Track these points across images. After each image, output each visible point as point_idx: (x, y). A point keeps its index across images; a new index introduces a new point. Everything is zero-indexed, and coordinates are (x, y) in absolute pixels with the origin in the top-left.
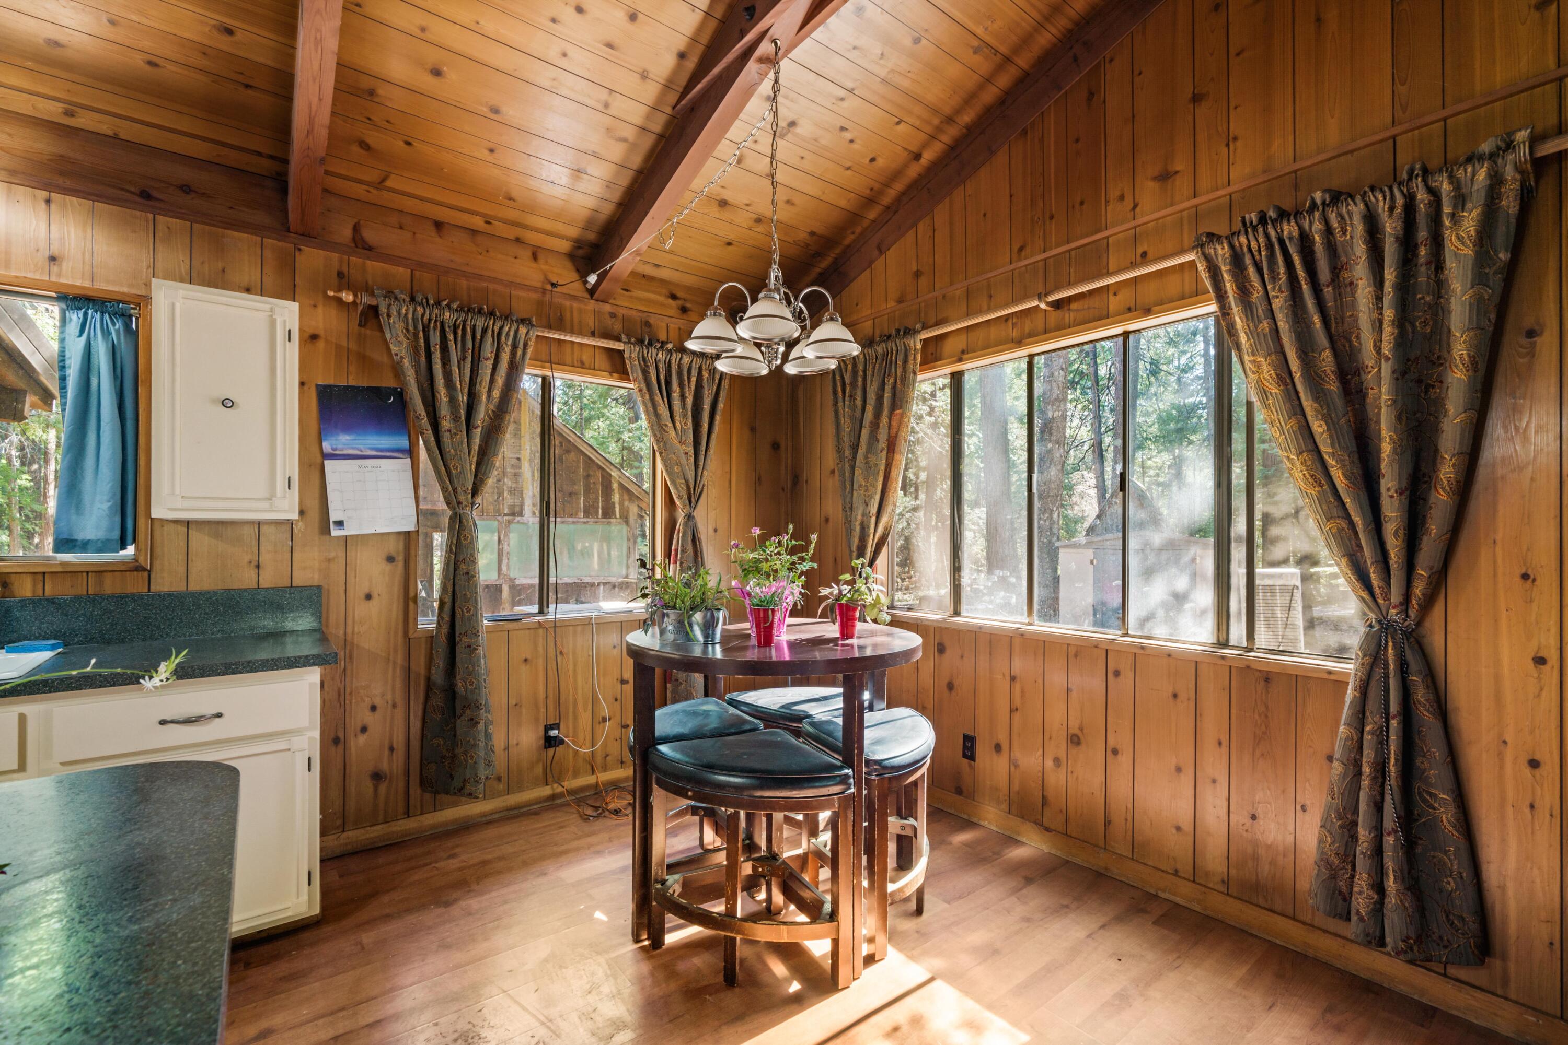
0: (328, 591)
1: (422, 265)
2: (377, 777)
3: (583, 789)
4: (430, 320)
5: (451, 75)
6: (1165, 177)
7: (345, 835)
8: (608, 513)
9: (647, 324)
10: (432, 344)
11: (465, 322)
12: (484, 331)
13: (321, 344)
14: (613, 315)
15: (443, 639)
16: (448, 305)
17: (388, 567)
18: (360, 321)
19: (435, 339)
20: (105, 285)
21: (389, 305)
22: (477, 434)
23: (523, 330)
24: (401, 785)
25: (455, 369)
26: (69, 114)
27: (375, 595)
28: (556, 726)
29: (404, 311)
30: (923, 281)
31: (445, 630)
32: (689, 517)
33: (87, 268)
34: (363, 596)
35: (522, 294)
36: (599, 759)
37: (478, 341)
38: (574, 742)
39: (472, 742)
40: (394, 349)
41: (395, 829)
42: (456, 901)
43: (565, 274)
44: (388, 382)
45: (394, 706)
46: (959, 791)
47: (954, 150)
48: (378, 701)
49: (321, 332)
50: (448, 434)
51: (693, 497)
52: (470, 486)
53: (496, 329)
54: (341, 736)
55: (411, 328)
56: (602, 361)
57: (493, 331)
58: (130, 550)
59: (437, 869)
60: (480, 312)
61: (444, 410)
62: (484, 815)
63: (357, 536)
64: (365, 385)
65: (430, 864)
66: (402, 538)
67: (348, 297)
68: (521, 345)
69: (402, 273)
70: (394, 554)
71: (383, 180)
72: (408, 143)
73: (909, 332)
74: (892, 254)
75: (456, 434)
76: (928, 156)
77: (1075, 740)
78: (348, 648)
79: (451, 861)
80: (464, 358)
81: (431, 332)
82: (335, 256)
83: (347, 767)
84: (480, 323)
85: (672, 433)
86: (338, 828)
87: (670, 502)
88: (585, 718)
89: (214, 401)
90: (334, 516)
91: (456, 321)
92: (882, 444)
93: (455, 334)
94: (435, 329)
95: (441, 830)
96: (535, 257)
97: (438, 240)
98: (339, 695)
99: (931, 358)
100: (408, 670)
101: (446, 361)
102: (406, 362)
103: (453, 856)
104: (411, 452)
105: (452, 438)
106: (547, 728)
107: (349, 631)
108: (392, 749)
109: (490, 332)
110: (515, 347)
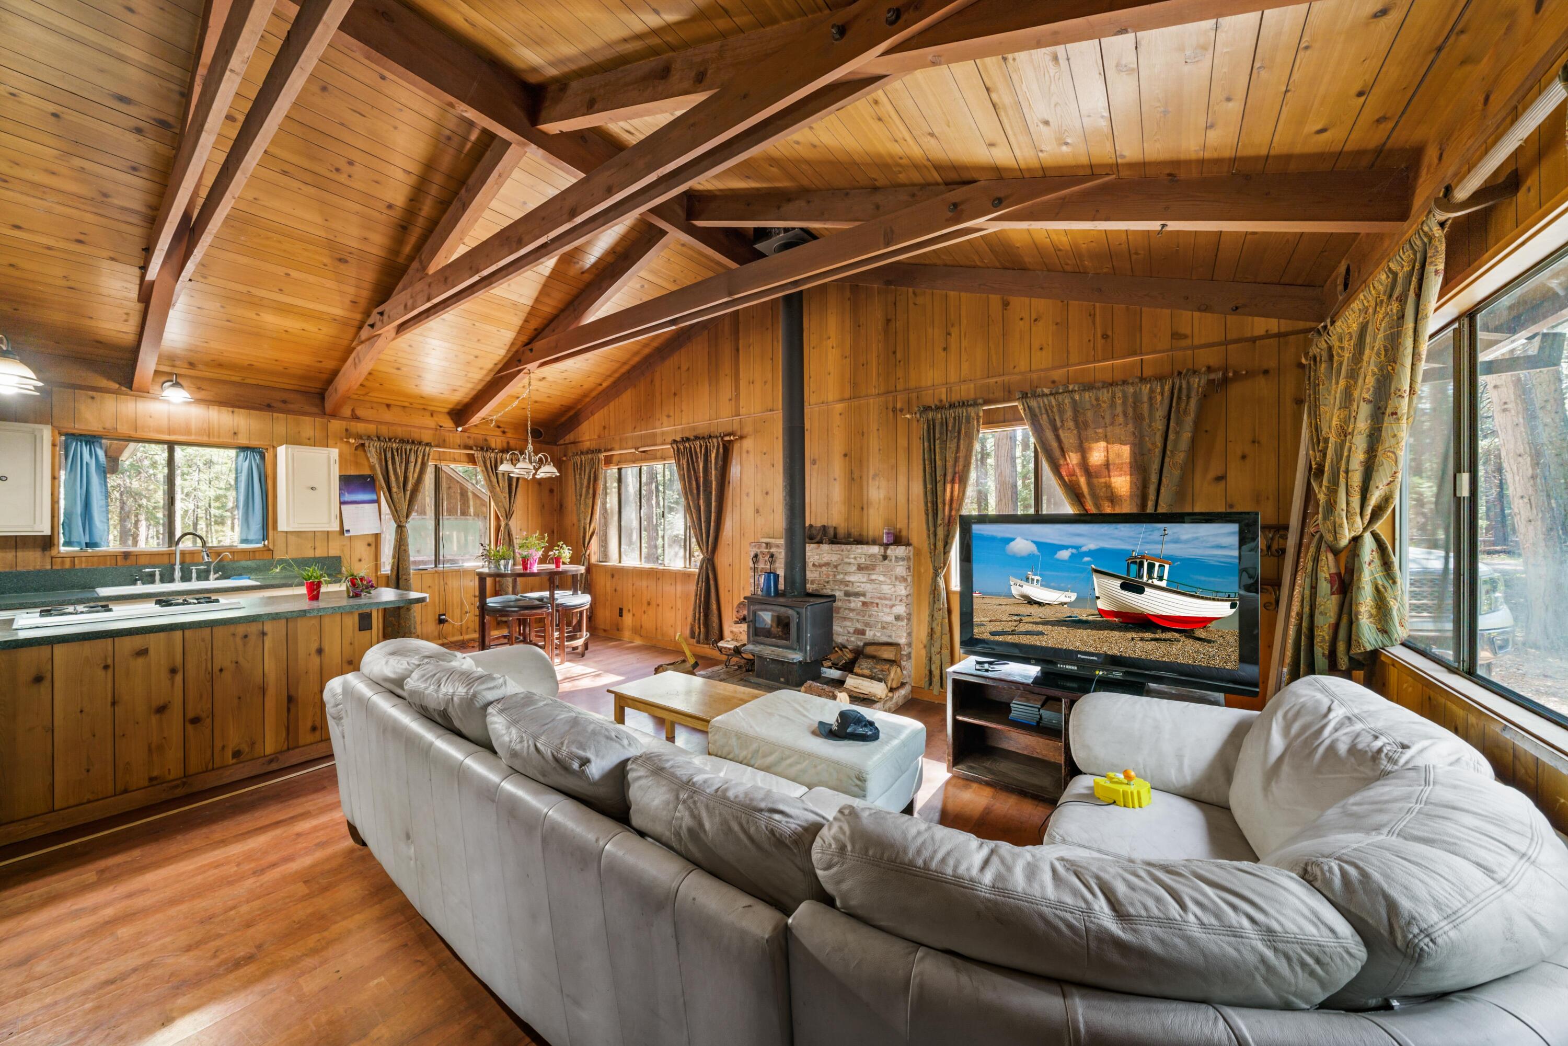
0: (343, 557)
1: (381, 423)
3: (457, 642)
4: (386, 448)
5: (404, 369)
6: (668, 416)
8: (464, 513)
9: (486, 440)
10: (388, 457)
11: (401, 447)
12: (410, 450)
13: (345, 461)
14: (469, 437)
15: (394, 577)
16: (394, 441)
17: (368, 548)
18: (356, 449)
19: (389, 455)
20: (254, 443)
21: (369, 443)
22: (408, 493)
23: (427, 449)
25: (398, 467)
26: (243, 380)
27: (363, 559)
28: (444, 615)
29: (375, 445)
30: (606, 431)
31: (395, 573)
32: (507, 525)
33: (248, 436)
34: (358, 559)
35: (426, 431)
36: (464, 629)
37: (408, 455)
38: (453, 619)
40: (371, 460)
43: (448, 423)
44: (367, 472)
46: (618, 630)
47: (615, 384)
50: (395, 494)
51: (509, 515)
52: (405, 514)
53: (416, 449)
55: (378, 451)
56: (464, 458)
57: (414, 450)
58: (266, 543)
60: (408, 442)
61: (393, 484)
63: (355, 536)
64: (359, 474)
66: (373, 536)
67: (352, 441)
68: (427, 455)
69: (373, 428)
70: (369, 542)
71: (367, 394)
73: (600, 451)
74: (596, 416)
75: (399, 494)
76: (605, 385)
77: (649, 604)
80: (402, 462)
81: (387, 452)
82: (344, 423)
84: (409, 447)
85: (498, 489)
87: (497, 518)
88: (457, 612)
89: (308, 488)
90: (345, 528)
91: (398, 447)
92: (591, 495)
93: (398, 453)
94: (389, 451)
96: (432, 415)
97: (388, 412)
99: (608, 461)
101: (394, 464)
102: (377, 466)
104: (377, 501)
105: (397, 495)
106: (440, 615)
110: (424, 456)
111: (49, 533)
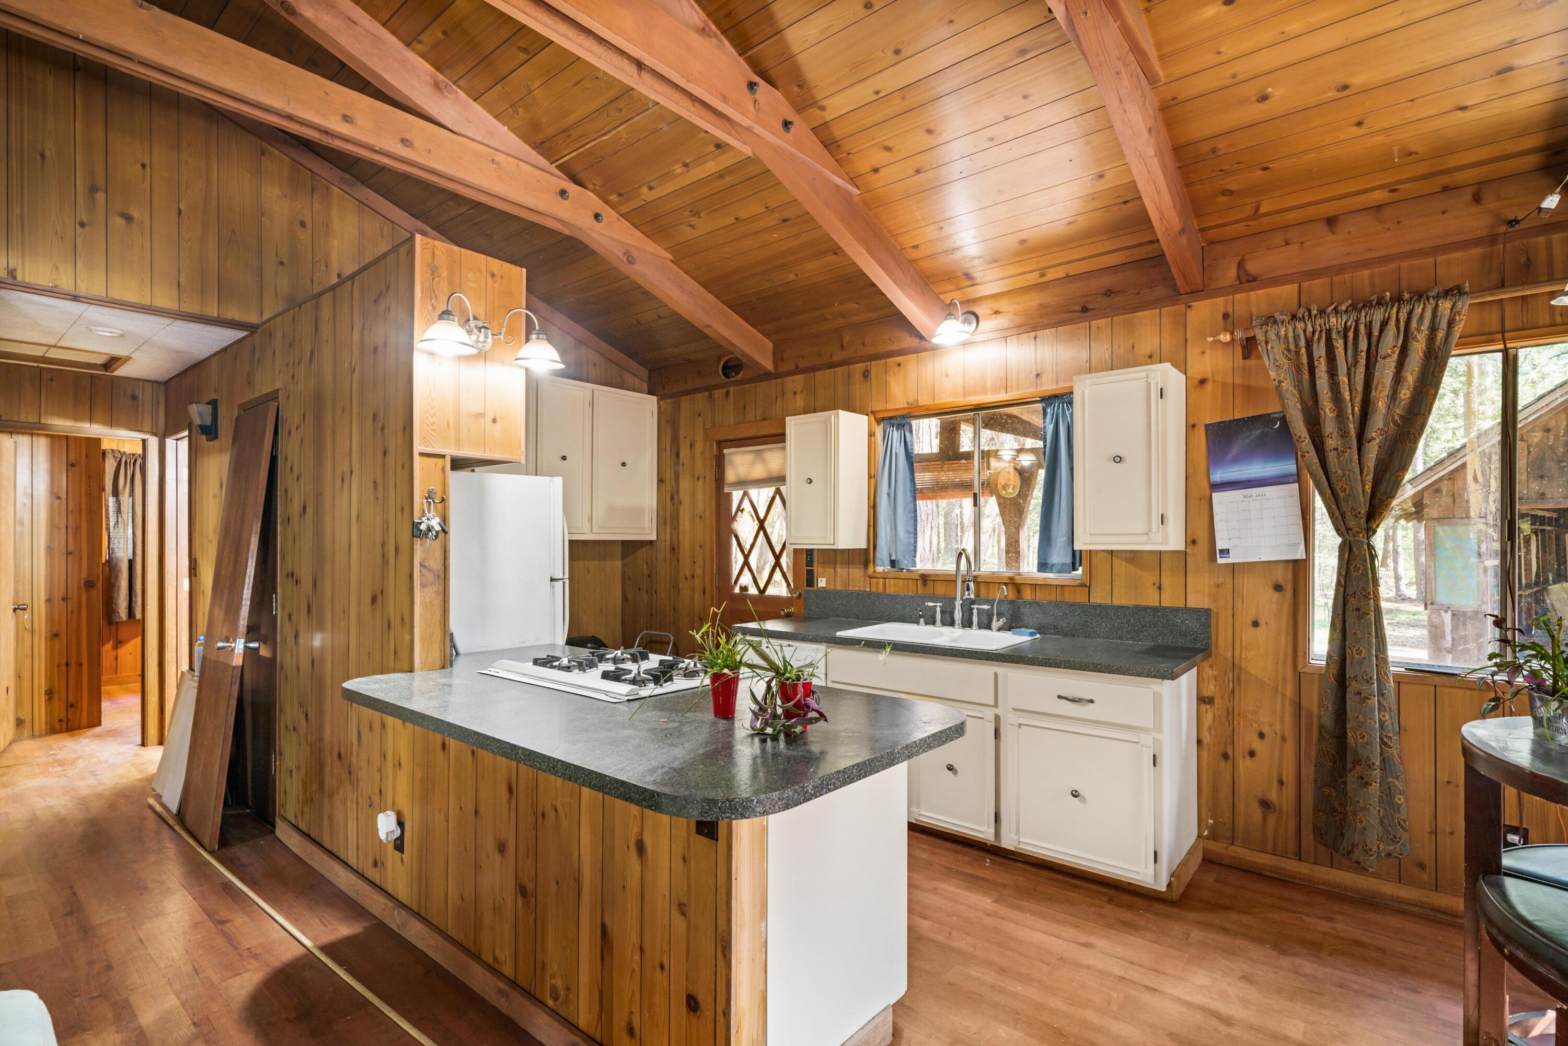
0: (1217, 614)
1: (1312, 273)
2: (1265, 804)
4: (1314, 332)
7: (1233, 848)
10: (1315, 357)
11: (1357, 322)
12: (1384, 324)
13: (1209, 387)
15: (1333, 679)
16: (1336, 310)
17: (1276, 596)
18: (1243, 354)
19: (1320, 350)
21: (1267, 332)
22: (1374, 448)
23: (1445, 306)
24: (1292, 825)
25: (1343, 379)
26: (1042, 275)
27: (1262, 622)
29: (1283, 333)
31: (1333, 670)
33: (1055, 375)
34: (1250, 623)
37: (1374, 339)
39: (1362, 803)
40: (1275, 374)
41: (1283, 865)
42: (1294, 955)
44: (1273, 408)
45: (1284, 739)
48: (1266, 730)
49: (1209, 376)
50: (1334, 453)
52: (1363, 509)
53: (1403, 316)
54: (1230, 752)
55: (1292, 347)
57: (1398, 320)
58: (1080, 571)
59: (1302, 920)
60: (1379, 302)
61: (1329, 426)
62: (1398, 900)
63: (1244, 563)
64: (1250, 415)
65: (1301, 913)
66: (1291, 566)
67: (1226, 337)
68: (1444, 324)
69: (1288, 291)
70: (1281, 582)
71: (1257, 210)
72: (1266, 169)
75: (1343, 452)
78: (1236, 670)
79: (1325, 923)
80: (1355, 363)
81: (1315, 346)
82: (1220, 300)
83: (1236, 785)
84: (1378, 316)
86: (1228, 838)
90: (1220, 545)
91: (1346, 323)
93: (1345, 337)
94: (1319, 340)
95: (1337, 890)
96: (1476, 198)
97: (1331, 237)
98: (1228, 714)
100: (1298, 706)
101: (1332, 372)
102: (1287, 384)
103: (1330, 919)
104: (1299, 476)
105: (1339, 457)
107: (1237, 654)
108: (1281, 783)
109: (1392, 323)
110: (1433, 330)
111: (863, 545)
